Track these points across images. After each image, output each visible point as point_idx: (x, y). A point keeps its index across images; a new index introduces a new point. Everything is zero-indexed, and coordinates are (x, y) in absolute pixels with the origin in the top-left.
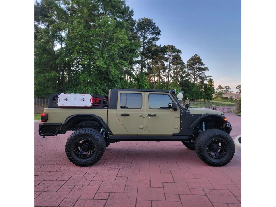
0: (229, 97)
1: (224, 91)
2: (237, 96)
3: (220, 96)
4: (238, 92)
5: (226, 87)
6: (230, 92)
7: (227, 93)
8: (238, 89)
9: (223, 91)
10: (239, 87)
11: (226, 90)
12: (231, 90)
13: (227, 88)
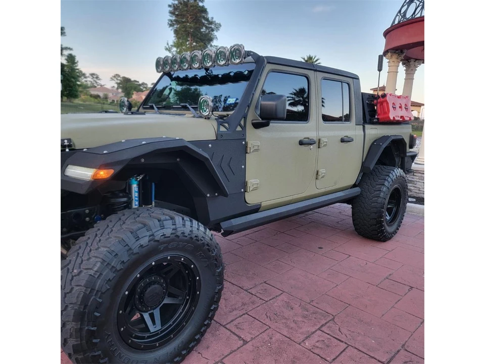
0: (101, 94)
1: (89, 83)
2: (114, 94)
3: (85, 92)
4: (114, 87)
5: (92, 75)
6: (101, 86)
7: (96, 87)
8: (114, 82)
9: (86, 81)
10: (115, 77)
11: (92, 80)
12: (102, 82)
13: (95, 77)
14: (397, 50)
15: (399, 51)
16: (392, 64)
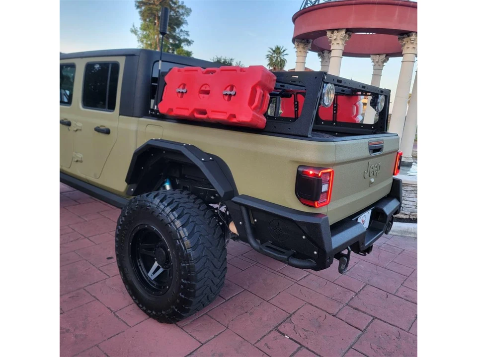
14: (303, 39)
15: (306, 40)
16: (299, 54)
